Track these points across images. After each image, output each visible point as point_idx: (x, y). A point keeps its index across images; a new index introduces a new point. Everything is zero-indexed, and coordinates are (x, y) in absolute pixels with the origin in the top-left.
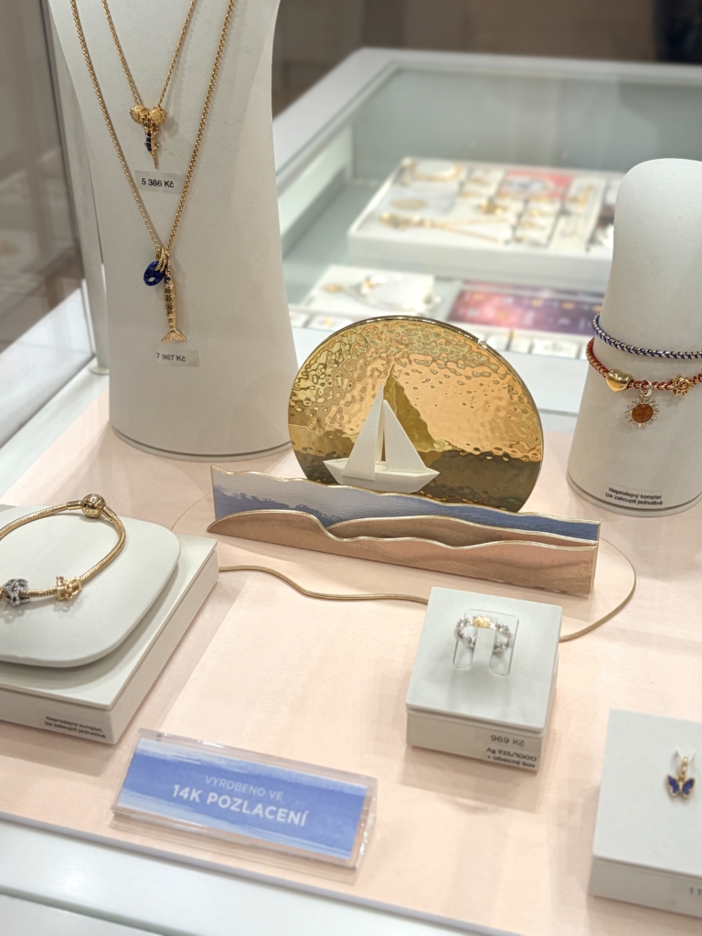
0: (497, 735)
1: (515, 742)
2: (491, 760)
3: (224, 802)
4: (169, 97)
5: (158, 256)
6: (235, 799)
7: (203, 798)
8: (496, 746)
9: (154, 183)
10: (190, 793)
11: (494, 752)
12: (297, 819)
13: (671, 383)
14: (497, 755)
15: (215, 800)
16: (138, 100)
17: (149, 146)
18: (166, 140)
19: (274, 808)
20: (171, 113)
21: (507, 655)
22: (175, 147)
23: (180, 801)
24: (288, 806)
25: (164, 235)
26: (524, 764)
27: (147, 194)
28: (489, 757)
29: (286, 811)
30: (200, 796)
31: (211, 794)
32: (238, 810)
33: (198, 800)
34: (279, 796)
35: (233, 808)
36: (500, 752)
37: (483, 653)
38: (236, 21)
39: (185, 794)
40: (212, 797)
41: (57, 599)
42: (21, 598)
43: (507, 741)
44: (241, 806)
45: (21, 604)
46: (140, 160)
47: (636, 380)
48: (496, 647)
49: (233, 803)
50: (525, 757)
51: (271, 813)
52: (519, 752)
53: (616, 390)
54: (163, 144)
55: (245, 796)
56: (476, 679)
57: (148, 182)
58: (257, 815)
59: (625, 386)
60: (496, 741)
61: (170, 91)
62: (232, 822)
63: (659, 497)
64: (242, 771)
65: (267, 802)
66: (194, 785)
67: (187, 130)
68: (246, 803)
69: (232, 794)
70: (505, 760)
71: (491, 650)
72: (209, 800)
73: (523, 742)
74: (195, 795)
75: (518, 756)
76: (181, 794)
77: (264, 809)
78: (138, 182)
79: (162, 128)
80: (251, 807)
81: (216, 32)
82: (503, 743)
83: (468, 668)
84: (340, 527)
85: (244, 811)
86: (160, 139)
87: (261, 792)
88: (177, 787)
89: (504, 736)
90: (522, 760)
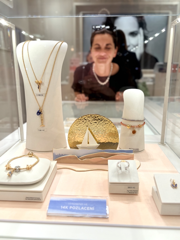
0: (129, 186)
1: (133, 188)
2: (128, 193)
3: (74, 208)
4: (43, 79)
5: (40, 109)
6: (76, 207)
7: (69, 208)
8: (129, 189)
9: (39, 95)
10: (65, 207)
11: (128, 191)
12: (92, 209)
13: (138, 126)
14: (129, 192)
15: (71, 208)
16: (36, 79)
17: (39, 88)
18: (42, 87)
19: (86, 207)
20: (43, 82)
21: (128, 169)
22: (43, 88)
23: (63, 209)
24: (89, 206)
25: (41, 105)
26: (135, 193)
27: (38, 97)
28: (127, 193)
29: (89, 207)
30: (68, 207)
31: (70, 207)
32: (77, 209)
33: (67, 208)
34: (86, 204)
35: (76, 209)
36: (130, 191)
37: (123, 169)
38: (55, 65)
39: (64, 207)
40: (71, 207)
41: (27, 170)
42: (19, 170)
43: (131, 188)
44: (78, 208)
45: (19, 171)
46: (36, 91)
47: (132, 126)
48: (125, 168)
49: (76, 208)
50: (135, 191)
51: (86, 208)
52: (134, 190)
53: (128, 128)
54: (41, 88)
55: (78, 206)
56: (123, 175)
57: (38, 95)
58: (82, 209)
59: (130, 127)
60: (129, 188)
61: (43, 78)
62: (77, 212)
63: (138, 149)
64: (76, 200)
65: (84, 206)
66: (66, 205)
67: (46, 84)
68: (79, 207)
69: (75, 206)
70: (131, 193)
71: (125, 169)
72: (70, 208)
73: (135, 187)
74: (67, 207)
75: (134, 191)
76: (63, 208)
77: (84, 208)
78: (36, 95)
79: (41, 84)
80: (81, 208)
81: (52, 67)
82: (130, 188)
83: (121, 173)
84: (81, 158)
85: (79, 209)
86: (41, 87)
87: (82, 204)
88: (62, 206)
89: (131, 186)
90: (135, 192)
